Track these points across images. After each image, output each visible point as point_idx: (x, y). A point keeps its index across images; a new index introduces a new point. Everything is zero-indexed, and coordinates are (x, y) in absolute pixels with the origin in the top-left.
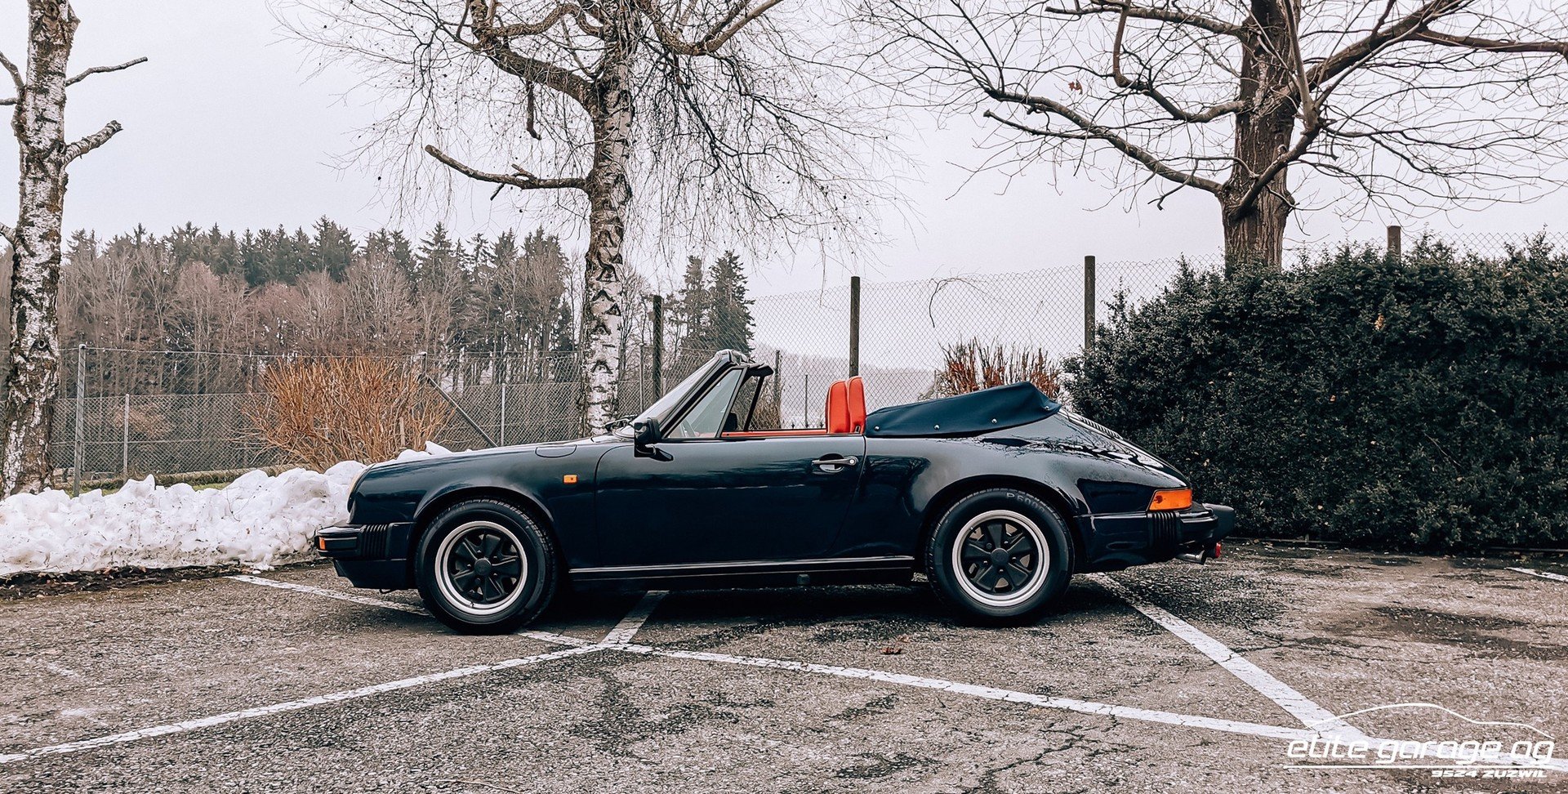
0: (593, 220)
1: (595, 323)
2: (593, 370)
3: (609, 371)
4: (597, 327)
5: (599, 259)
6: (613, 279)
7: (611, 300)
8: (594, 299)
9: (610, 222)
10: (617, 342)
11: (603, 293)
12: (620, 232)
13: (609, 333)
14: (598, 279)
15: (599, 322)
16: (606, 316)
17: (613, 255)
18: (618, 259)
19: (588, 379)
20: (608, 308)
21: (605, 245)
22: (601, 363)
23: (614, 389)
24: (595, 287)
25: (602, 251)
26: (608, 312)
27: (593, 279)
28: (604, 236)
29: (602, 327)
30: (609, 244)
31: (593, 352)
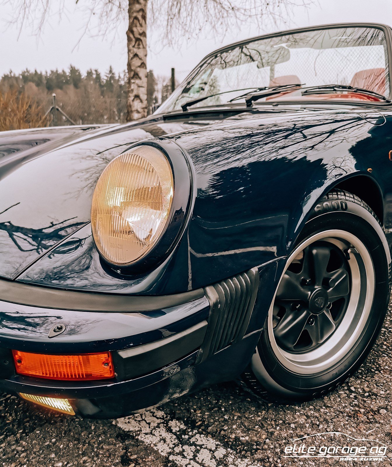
0: (129, 11)
1: (132, 73)
2: (133, 100)
3: (141, 101)
4: (134, 75)
5: (133, 35)
6: (141, 46)
7: (140, 59)
8: (132, 59)
9: (138, 12)
10: (145, 85)
11: (136, 55)
12: (144, 17)
13: (140, 78)
14: (134, 47)
15: (135, 73)
16: (138, 69)
17: (141, 32)
18: (144, 34)
19: (130, 106)
20: (139, 64)
21: (136, 26)
22: (137, 97)
23: (144, 111)
24: (132, 51)
25: (135, 29)
26: (140, 67)
27: (131, 46)
28: (135, 21)
29: (136, 75)
30: (138, 25)
31: (132, 90)
